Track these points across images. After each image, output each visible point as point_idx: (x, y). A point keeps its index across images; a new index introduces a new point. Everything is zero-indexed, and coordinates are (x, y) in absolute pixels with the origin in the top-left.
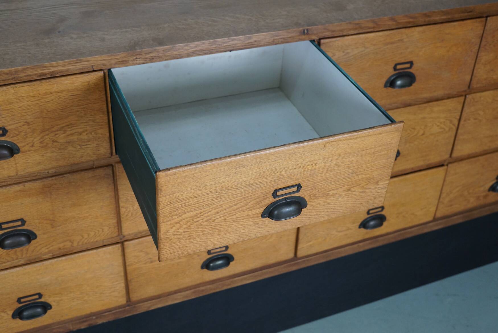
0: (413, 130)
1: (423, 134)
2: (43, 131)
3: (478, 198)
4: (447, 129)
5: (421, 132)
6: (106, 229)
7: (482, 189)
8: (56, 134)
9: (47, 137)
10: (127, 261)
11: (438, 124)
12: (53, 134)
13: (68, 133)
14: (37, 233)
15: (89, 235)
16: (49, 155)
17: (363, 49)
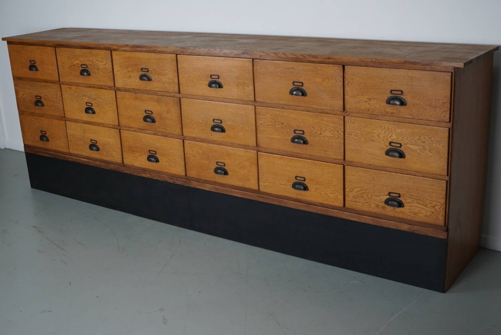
0: (313, 129)
1: (320, 134)
2: (158, 74)
3: (377, 206)
4: (337, 136)
5: (319, 132)
6: (178, 129)
7: (378, 198)
8: (162, 77)
9: (159, 77)
10: (185, 151)
11: (330, 130)
12: (161, 76)
13: (166, 77)
14: (156, 120)
15: (172, 129)
16: (160, 85)
17: (274, 69)
